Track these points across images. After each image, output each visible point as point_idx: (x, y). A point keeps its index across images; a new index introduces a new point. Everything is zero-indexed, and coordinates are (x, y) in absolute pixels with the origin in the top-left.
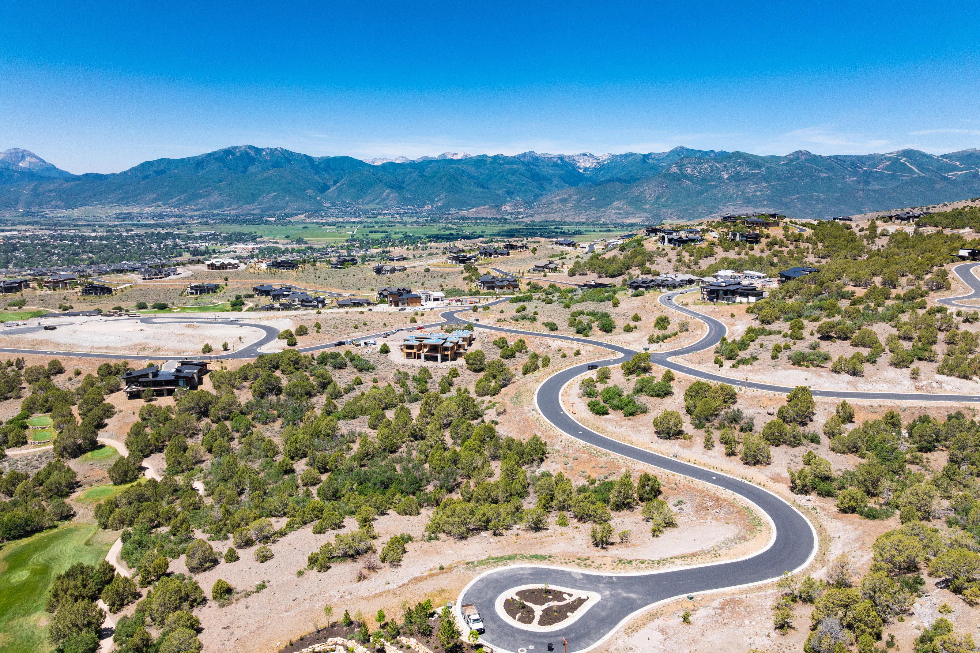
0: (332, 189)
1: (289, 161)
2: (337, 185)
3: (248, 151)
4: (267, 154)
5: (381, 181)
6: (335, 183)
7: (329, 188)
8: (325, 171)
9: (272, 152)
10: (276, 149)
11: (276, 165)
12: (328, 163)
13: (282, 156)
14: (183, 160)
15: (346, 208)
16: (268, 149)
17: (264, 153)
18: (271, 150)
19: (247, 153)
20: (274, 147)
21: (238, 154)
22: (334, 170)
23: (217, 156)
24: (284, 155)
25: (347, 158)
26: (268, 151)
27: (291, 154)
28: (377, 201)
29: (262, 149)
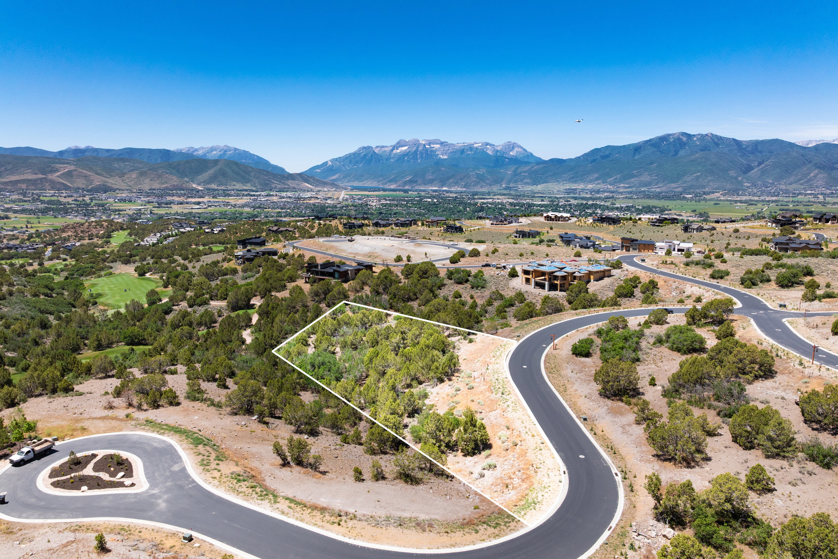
0: (756, 170)
1: (717, 145)
2: (761, 167)
3: (681, 137)
4: (698, 139)
5: (810, 162)
6: (760, 164)
7: (753, 169)
8: (752, 153)
9: (703, 137)
10: (707, 135)
11: (705, 148)
12: (756, 146)
13: (711, 140)
14: (624, 146)
15: (767, 187)
16: (699, 135)
17: (695, 139)
18: (702, 135)
19: (679, 139)
20: (704, 133)
21: (672, 140)
22: (761, 152)
23: (653, 142)
24: (713, 140)
25: (777, 140)
26: (699, 137)
27: (720, 138)
28: (802, 181)
29: (694, 135)
